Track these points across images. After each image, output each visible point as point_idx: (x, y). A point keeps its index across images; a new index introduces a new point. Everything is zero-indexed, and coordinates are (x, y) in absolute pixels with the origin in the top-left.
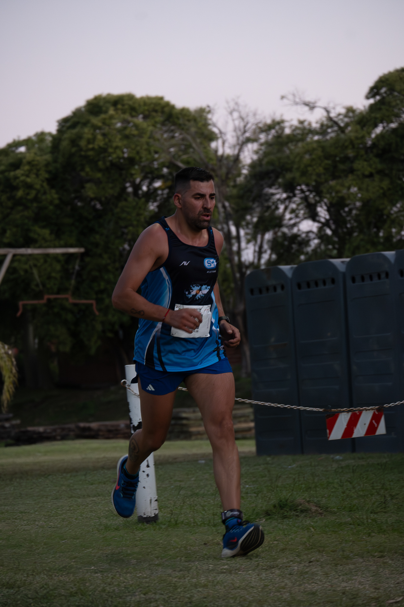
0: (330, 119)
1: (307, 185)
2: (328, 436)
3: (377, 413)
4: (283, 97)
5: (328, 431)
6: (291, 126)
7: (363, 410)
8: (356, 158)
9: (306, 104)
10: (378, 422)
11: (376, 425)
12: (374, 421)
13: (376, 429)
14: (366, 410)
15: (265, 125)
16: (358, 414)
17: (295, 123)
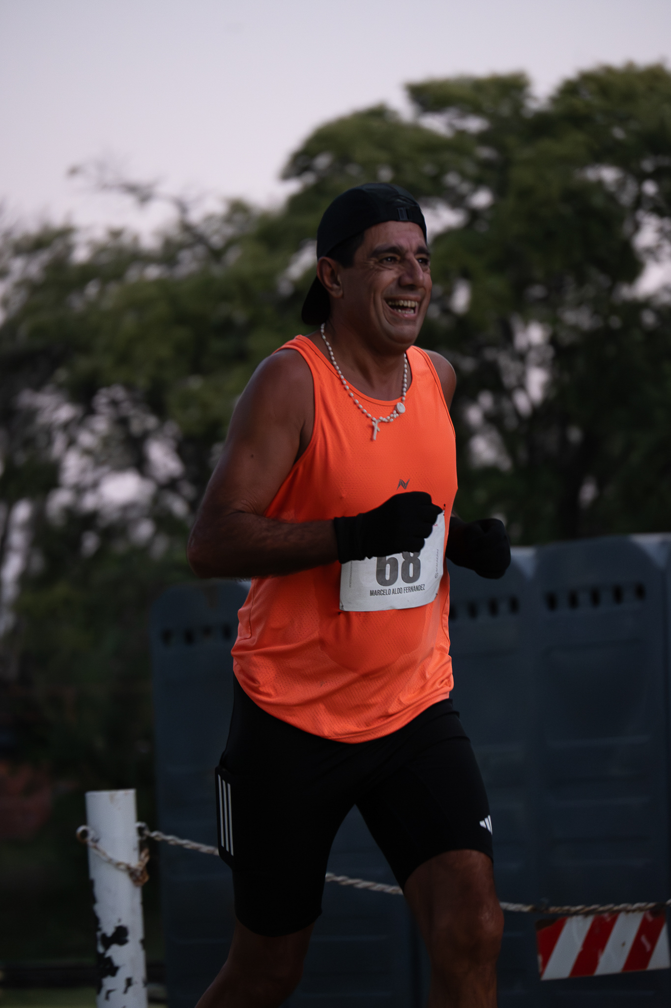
0: (186, 227)
1: (129, 386)
2: (540, 969)
3: (650, 918)
4: (74, 171)
5: (540, 959)
6: (91, 243)
7: (619, 912)
8: (252, 325)
9: (132, 189)
10: (653, 941)
11: (648, 947)
12: (643, 939)
13: (648, 956)
14: (628, 911)
15: (26, 237)
16: (608, 920)
17: (100, 234)
